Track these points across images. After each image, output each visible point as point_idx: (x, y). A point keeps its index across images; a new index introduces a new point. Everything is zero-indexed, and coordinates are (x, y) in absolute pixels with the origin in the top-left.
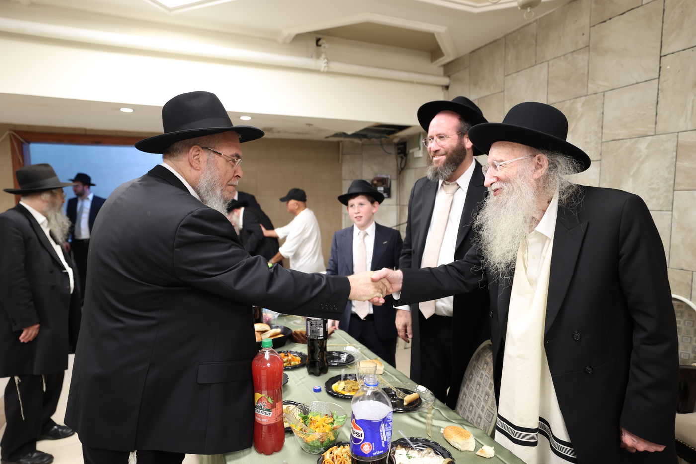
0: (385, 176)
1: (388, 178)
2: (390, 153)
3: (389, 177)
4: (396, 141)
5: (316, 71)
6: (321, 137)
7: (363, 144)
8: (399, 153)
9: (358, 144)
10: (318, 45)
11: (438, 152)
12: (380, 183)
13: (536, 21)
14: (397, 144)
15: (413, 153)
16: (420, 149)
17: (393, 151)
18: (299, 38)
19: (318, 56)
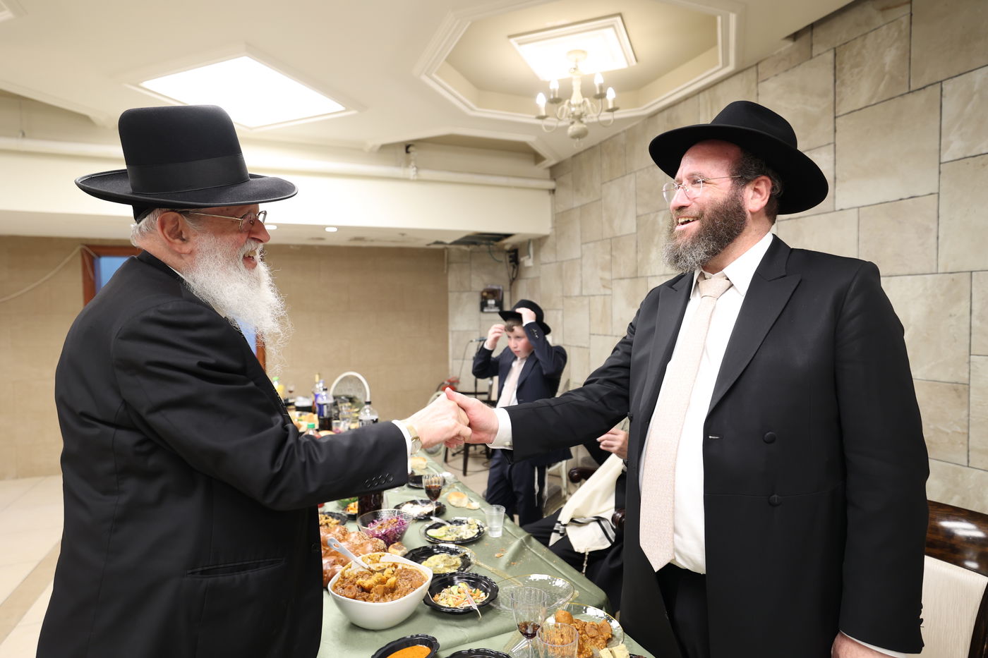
0: (495, 287)
1: (499, 290)
2: (501, 262)
3: (501, 288)
4: (507, 247)
5: (406, 180)
6: (421, 244)
7: (471, 252)
8: (511, 262)
9: (466, 251)
10: (407, 152)
11: (685, 210)
12: (490, 295)
13: (624, 131)
14: (509, 252)
15: (524, 261)
16: (530, 258)
17: (505, 259)
18: (386, 149)
19: (407, 164)
